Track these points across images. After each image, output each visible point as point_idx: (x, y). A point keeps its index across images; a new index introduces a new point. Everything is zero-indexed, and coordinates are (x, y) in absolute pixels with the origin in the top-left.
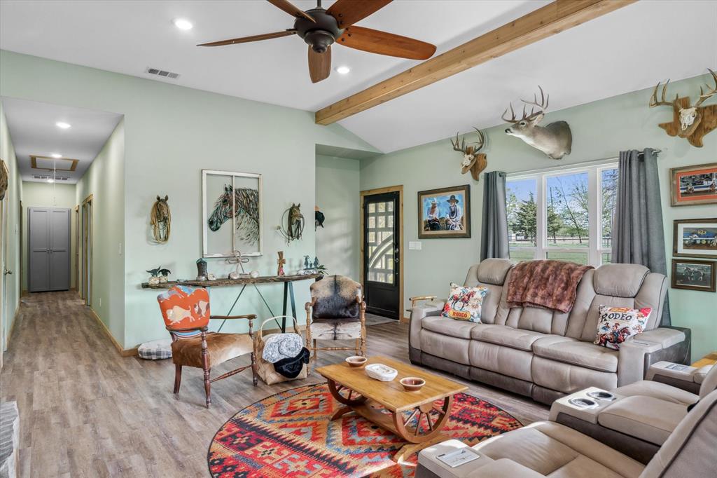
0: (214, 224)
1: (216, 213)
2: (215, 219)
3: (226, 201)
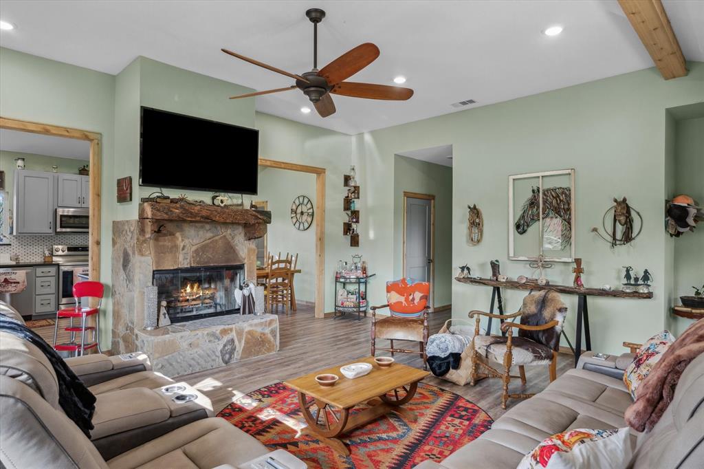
0: (521, 227)
1: (523, 217)
2: (522, 222)
3: (533, 203)
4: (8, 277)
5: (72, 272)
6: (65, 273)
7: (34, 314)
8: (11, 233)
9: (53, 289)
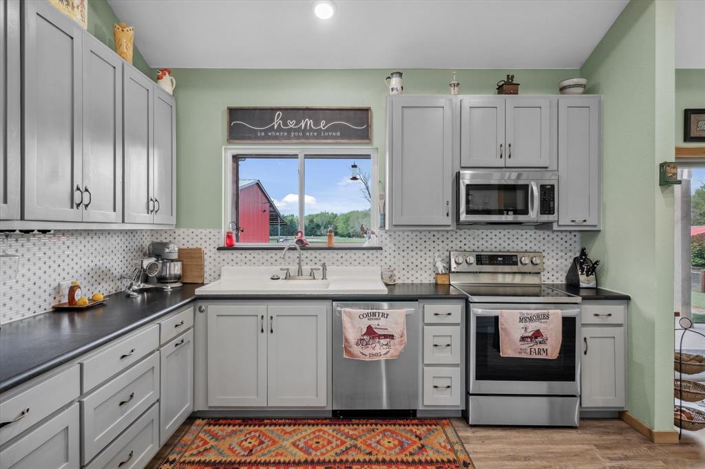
4: (374, 323)
5: (497, 318)
6: (480, 319)
7: (420, 407)
8: (383, 226)
9: (456, 356)
